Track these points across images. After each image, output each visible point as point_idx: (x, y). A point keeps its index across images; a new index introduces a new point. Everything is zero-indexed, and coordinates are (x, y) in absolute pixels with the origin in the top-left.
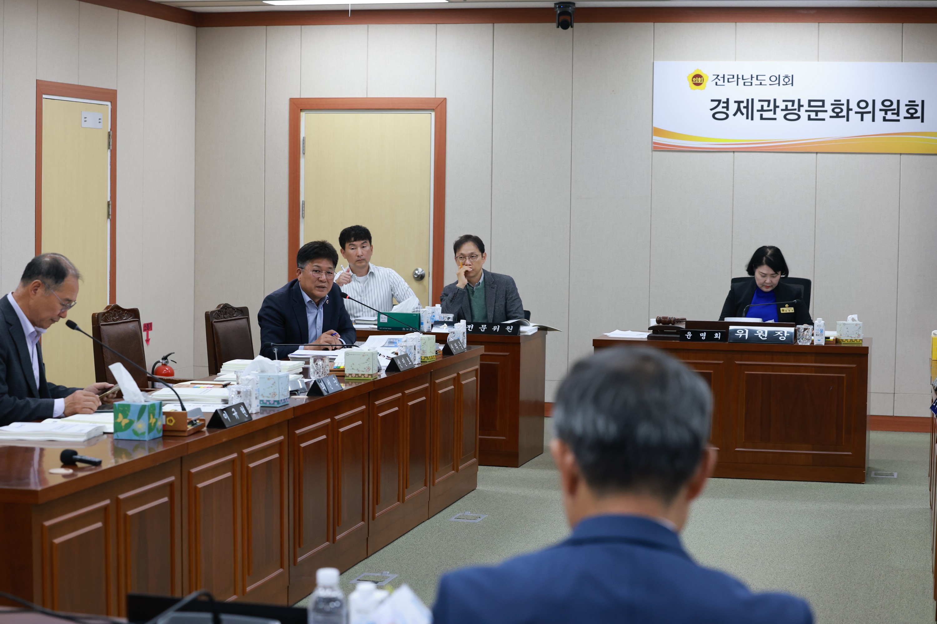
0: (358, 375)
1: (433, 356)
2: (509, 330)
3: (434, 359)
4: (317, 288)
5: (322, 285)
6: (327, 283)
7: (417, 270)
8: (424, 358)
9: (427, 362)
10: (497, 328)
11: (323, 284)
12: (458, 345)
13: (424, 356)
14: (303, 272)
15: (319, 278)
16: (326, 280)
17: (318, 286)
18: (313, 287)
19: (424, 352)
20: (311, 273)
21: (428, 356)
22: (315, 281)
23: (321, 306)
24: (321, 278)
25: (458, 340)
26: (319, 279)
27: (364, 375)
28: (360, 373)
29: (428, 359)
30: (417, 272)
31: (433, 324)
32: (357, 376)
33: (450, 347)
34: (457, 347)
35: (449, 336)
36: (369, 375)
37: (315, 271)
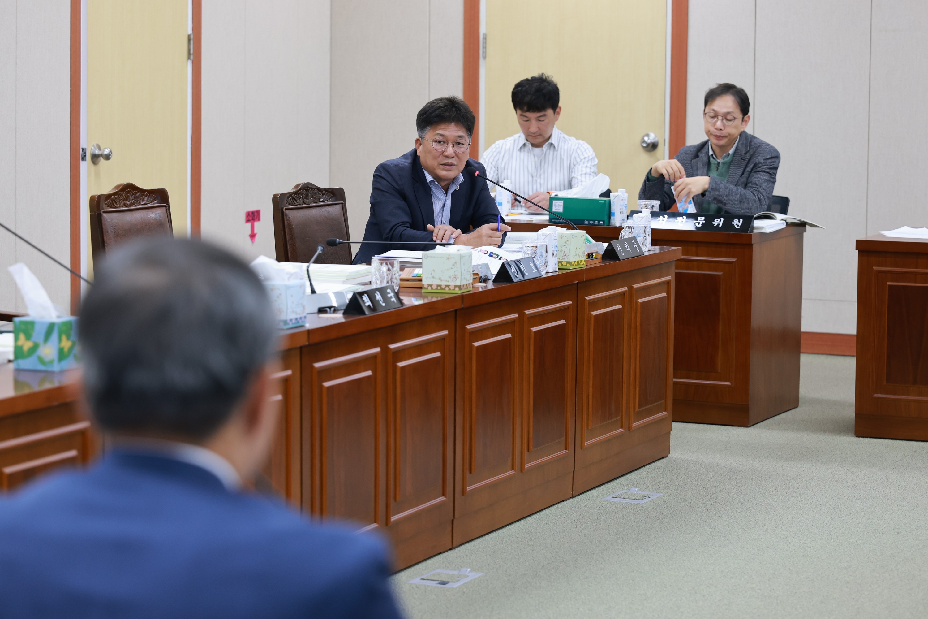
0: (440, 286)
1: (581, 261)
2: (737, 225)
3: (583, 266)
4: (442, 165)
5: (448, 163)
6: (455, 158)
7: (647, 135)
8: (565, 264)
9: (569, 269)
10: (720, 222)
11: (450, 161)
12: (631, 245)
13: (566, 260)
15: (444, 151)
17: (443, 162)
18: (436, 163)
19: (565, 254)
20: (432, 144)
21: (572, 260)
22: (439, 157)
24: (448, 151)
25: (635, 238)
26: (444, 153)
27: (448, 287)
28: (443, 284)
29: (571, 265)
32: (439, 288)
33: (618, 248)
34: (629, 249)
35: (622, 232)
36: (456, 286)
37: (438, 142)
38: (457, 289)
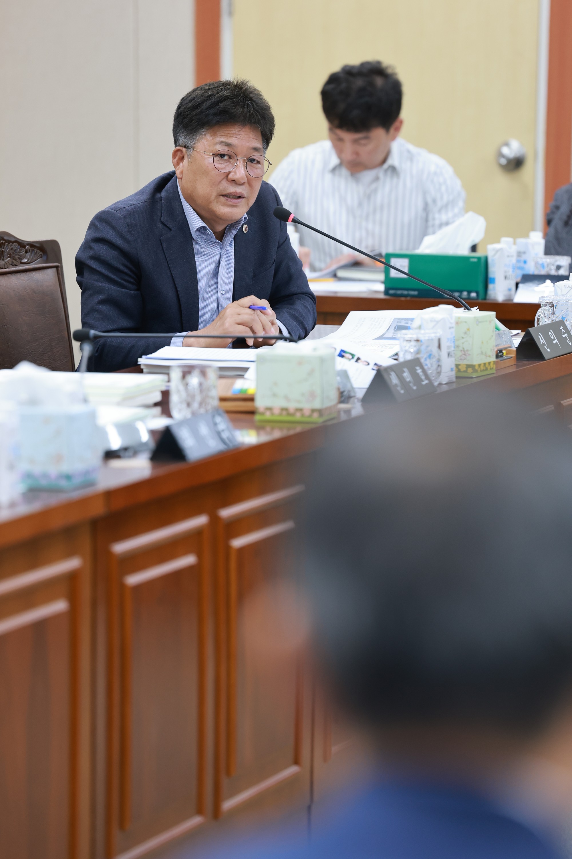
0: (286, 409)
1: (489, 363)
3: (492, 371)
4: (222, 197)
5: (236, 192)
6: (247, 185)
7: (507, 144)
8: (465, 369)
9: (472, 378)
11: (239, 190)
12: (559, 334)
13: (466, 362)
14: (190, 156)
15: (229, 173)
16: (246, 180)
17: (225, 193)
18: (214, 194)
19: (465, 352)
20: (211, 160)
21: (476, 362)
22: (220, 182)
23: (229, 239)
24: (235, 173)
25: (562, 323)
26: (230, 176)
27: (300, 411)
28: (292, 405)
29: (475, 371)
30: (505, 151)
31: (519, 279)
32: (284, 412)
33: (541, 341)
34: (556, 341)
35: (540, 312)
36: (313, 411)
37: (219, 156)
38: (316, 415)
